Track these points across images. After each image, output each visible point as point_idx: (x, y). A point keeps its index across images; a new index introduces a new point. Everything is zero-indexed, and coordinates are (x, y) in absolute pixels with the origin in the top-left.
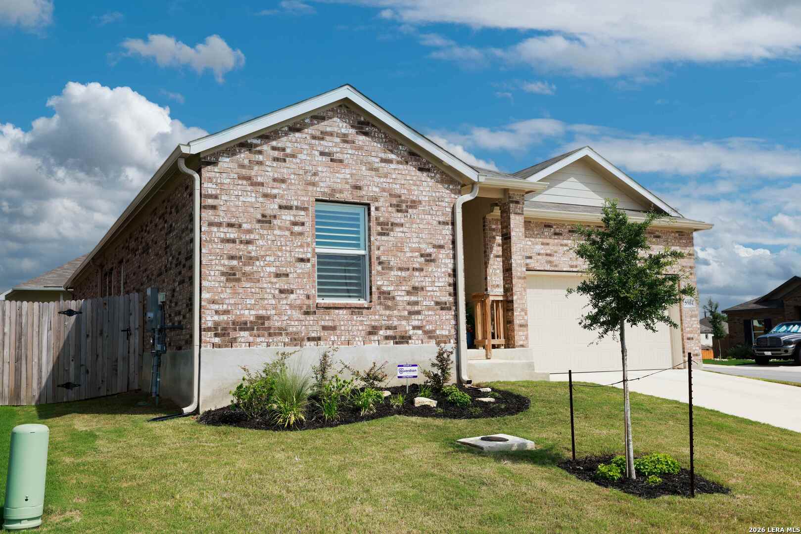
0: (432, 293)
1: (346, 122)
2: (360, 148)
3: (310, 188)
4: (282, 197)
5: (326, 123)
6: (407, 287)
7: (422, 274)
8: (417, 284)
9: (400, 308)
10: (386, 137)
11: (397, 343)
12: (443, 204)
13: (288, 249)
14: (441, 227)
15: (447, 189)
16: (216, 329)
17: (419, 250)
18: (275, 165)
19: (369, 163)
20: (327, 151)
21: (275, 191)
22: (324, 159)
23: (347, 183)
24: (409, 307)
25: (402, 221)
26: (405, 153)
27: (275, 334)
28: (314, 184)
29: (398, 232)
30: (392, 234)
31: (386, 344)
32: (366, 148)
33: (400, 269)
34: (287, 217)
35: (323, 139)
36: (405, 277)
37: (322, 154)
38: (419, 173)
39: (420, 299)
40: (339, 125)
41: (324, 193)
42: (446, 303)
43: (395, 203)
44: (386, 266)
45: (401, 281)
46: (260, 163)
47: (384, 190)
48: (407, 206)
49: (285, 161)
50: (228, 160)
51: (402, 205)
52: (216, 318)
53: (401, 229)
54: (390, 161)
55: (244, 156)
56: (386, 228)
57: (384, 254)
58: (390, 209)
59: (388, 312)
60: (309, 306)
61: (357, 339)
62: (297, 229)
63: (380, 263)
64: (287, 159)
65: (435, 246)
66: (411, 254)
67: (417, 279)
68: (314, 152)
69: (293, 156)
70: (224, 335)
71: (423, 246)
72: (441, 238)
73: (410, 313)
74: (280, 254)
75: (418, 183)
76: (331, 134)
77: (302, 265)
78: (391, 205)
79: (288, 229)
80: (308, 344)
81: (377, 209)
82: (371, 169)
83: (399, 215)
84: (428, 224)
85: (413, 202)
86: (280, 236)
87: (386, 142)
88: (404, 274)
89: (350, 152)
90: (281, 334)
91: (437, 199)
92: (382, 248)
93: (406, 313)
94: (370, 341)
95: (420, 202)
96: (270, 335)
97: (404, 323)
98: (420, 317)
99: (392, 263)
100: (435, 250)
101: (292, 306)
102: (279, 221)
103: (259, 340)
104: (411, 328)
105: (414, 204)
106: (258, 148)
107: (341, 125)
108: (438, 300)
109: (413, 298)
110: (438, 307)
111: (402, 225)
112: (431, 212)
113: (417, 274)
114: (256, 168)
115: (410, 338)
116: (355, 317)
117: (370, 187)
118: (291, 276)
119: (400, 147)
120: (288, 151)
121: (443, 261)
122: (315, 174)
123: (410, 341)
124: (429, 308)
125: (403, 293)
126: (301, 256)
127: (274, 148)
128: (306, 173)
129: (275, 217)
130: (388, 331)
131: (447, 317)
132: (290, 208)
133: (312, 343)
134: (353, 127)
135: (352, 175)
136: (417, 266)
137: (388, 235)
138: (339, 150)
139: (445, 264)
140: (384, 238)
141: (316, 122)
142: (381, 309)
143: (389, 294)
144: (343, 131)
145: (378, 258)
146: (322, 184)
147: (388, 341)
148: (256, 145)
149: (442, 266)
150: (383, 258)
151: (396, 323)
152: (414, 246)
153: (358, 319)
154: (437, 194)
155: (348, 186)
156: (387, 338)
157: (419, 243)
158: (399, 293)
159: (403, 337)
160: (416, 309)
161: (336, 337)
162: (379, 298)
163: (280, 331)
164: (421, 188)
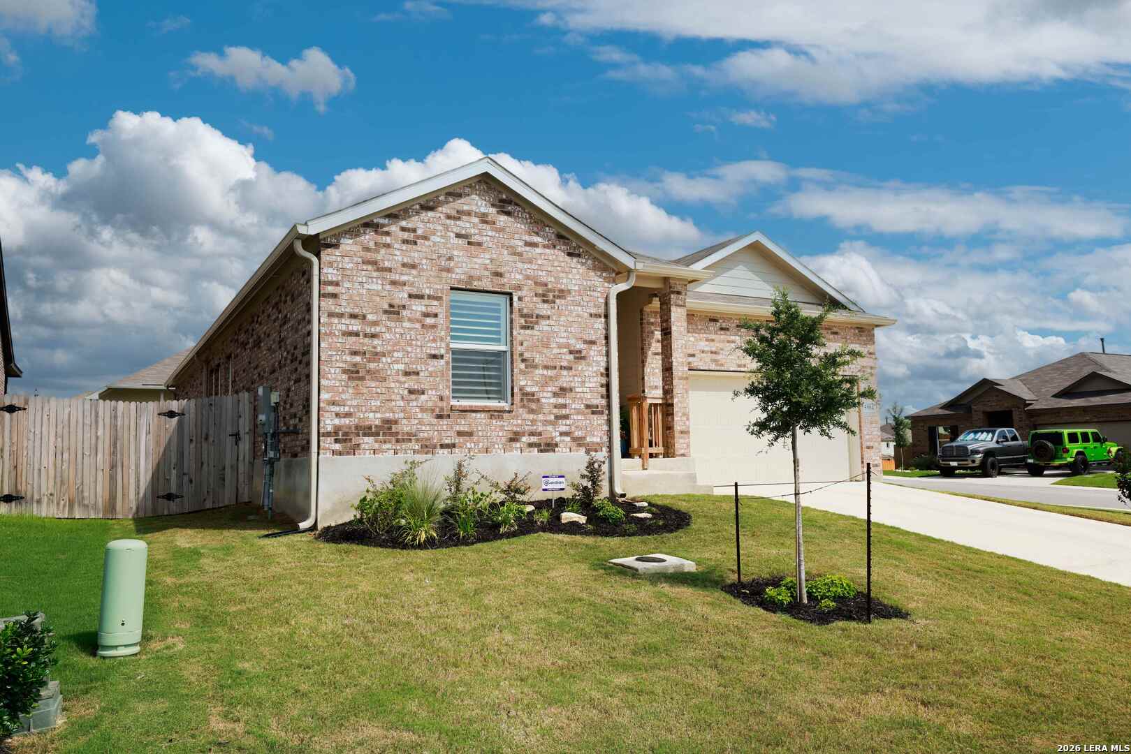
0: (582, 395)
1: (485, 200)
2: (502, 230)
3: (444, 274)
4: (412, 284)
5: (463, 200)
6: (554, 388)
7: (571, 374)
8: (565, 385)
9: (546, 411)
10: (531, 218)
11: (541, 451)
12: (596, 294)
13: (419, 343)
14: (593, 320)
15: (600, 276)
16: (336, 433)
17: (567, 346)
18: (404, 248)
19: (511, 247)
20: (463, 232)
21: (404, 278)
22: (460, 242)
23: (486, 269)
24: (555, 411)
25: (549, 313)
26: (553, 236)
27: (403, 440)
28: (448, 270)
29: (544, 326)
30: (537, 327)
31: (530, 452)
32: (507, 229)
33: (546, 367)
34: (418, 307)
35: (459, 219)
36: (551, 377)
37: (458, 236)
38: (568, 259)
39: (568, 401)
40: (478, 203)
41: (460, 281)
42: (597, 407)
43: (541, 292)
44: (530, 364)
45: (547, 381)
46: (388, 246)
47: (528, 277)
48: (554, 296)
49: (415, 243)
50: (350, 242)
51: (548, 294)
52: (337, 421)
53: (548, 322)
54: (534, 245)
55: (369, 238)
56: (531, 321)
57: (527, 350)
58: (535, 298)
59: (531, 416)
60: (442, 409)
61: (496, 446)
62: (429, 321)
63: (523, 361)
64: (418, 241)
65: (585, 342)
66: (558, 351)
67: (565, 379)
68: (448, 233)
69: (425, 238)
70: (345, 441)
71: (572, 341)
72: (592, 332)
73: (557, 417)
74: (409, 349)
75: (567, 270)
76: (469, 214)
77: (435, 362)
78: (536, 295)
79: (419, 321)
80: (441, 451)
81: (520, 299)
82: (514, 254)
83: (546, 305)
84: (578, 316)
85: (561, 291)
86: (410, 329)
87: (531, 223)
88: (550, 373)
89: (490, 233)
90: (410, 440)
91: (588, 289)
92: (525, 344)
93: (552, 417)
94: (512, 449)
95: (569, 291)
96: (398, 441)
97: (550, 428)
98: (568, 422)
99: (536, 361)
100: (585, 346)
101: (423, 409)
102: (409, 312)
103: (385, 446)
104: (558, 434)
105: (562, 294)
106: (385, 229)
107: (479, 204)
108: (589, 403)
109: (561, 401)
110: (589, 411)
111: (548, 317)
112: (582, 303)
113: (565, 373)
114: (383, 251)
115: (556, 445)
116: (494, 421)
117: (513, 274)
118: (422, 374)
119: (547, 228)
120: (419, 232)
121: (595, 359)
122: (450, 259)
123: (556, 449)
124: (578, 412)
125: (549, 395)
126: (433, 352)
127: (403, 229)
128: (439, 257)
129: (404, 307)
130: (532, 438)
131: (599, 422)
132: (421, 297)
133: (446, 451)
134: (493, 205)
135: (492, 260)
136: (565, 364)
137: (532, 328)
138: (477, 231)
139: (597, 362)
140: (528, 332)
141: (451, 200)
142: (524, 412)
143: (533, 395)
144: (483, 210)
145: (521, 355)
146: (457, 270)
147: (532, 449)
148: (383, 226)
149: (594, 364)
150: (527, 355)
151: (540, 429)
152: (561, 341)
153: (498, 423)
154: (589, 283)
155: (487, 273)
156: (531, 445)
157: (568, 338)
158: (545, 394)
159: (548, 445)
160: (564, 413)
161: (473, 444)
162: (522, 400)
163: (409, 437)
164: (570, 276)
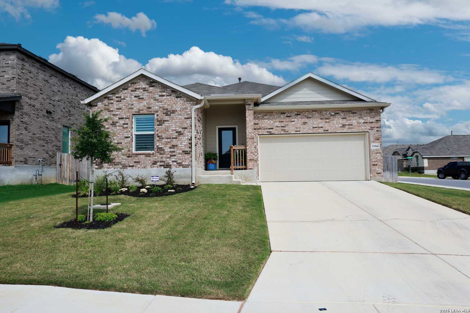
0: (181, 147)
1: (145, 83)
2: (151, 92)
3: (130, 110)
4: (120, 115)
5: (137, 85)
6: (170, 145)
7: (177, 140)
8: (174, 144)
9: (166, 154)
10: (162, 86)
11: (165, 168)
12: (187, 110)
13: (122, 134)
14: (186, 120)
15: (189, 104)
17: (175, 130)
18: (117, 103)
19: (154, 98)
20: (137, 95)
21: (117, 113)
22: (136, 99)
23: (145, 106)
24: (170, 153)
25: (168, 119)
26: (170, 92)
27: (117, 165)
28: (132, 109)
29: (166, 124)
30: (163, 125)
31: (160, 168)
32: (153, 92)
33: (167, 138)
34: (122, 122)
35: (135, 91)
36: (169, 142)
37: (135, 97)
38: (176, 99)
39: (175, 150)
40: (143, 85)
41: (136, 112)
42: (187, 151)
43: (165, 112)
44: (161, 138)
45: (167, 143)
46: (112, 103)
47: (160, 107)
48: (170, 113)
49: (121, 101)
50: (100, 104)
51: (168, 113)
53: (168, 122)
54: (163, 96)
55: (106, 102)
56: (161, 122)
57: (160, 133)
58: (163, 115)
59: (161, 156)
60: (129, 154)
61: (148, 166)
62: (125, 126)
63: (158, 137)
64: (122, 101)
65: (183, 128)
66: (172, 132)
67: (174, 142)
68: (132, 96)
69: (124, 99)
71: (177, 129)
72: (186, 124)
73: (171, 156)
74: (119, 136)
75: (176, 103)
76: (139, 89)
77: (127, 139)
78: (163, 113)
79: (122, 126)
80: (129, 168)
81: (157, 115)
82: (155, 100)
83: (167, 117)
84: (180, 119)
86: (119, 129)
87: (161, 88)
88: (168, 140)
89: (146, 94)
90: (119, 165)
91: (184, 109)
92: (159, 131)
93: (169, 156)
94: (154, 167)
95: (176, 110)
97: (168, 160)
98: (175, 157)
99: (163, 136)
100: (183, 130)
101: (123, 155)
102: (119, 124)
103: (111, 166)
104: (171, 162)
105: (174, 112)
106: (111, 98)
107: (143, 84)
108: (184, 150)
109: (172, 150)
110: (184, 153)
111: (168, 121)
112: (182, 114)
113: (174, 140)
114: (110, 105)
115: (171, 165)
116: (147, 158)
117: (155, 107)
118: (123, 143)
119: (168, 89)
120: (122, 97)
121: (187, 134)
122: (132, 105)
123: (171, 167)
124: (179, 154)
125: (168, 148)
126: (126, 136)
127: (117, 97)
128: (129, 105)
129: (117, 122)
130: (161, 163)
131: (188, 157)
132: (123, 118)
133: (130, 168)
134: (148, 85)
135: (147, 103)
136: (175, 137)
137: (162, 125)
138: (142, 94)
139: (188, 135)
140: (160, 126)
141: (133, 85)
142: (159, 154)
143: (162, 148)
144: (144, 87)
145: (157, 135)
146: (135, 108)
147: (161, 167)
148: (111, 97)
149: (186, 136)
150: (160, 135)
151: (164, 160)
152: (173, 129)
153: (149, 158)
154: (184, 106)
155: (145, 108)
156: (161, 166)
158: (166, 148)
159: (167, 165)
160: (174, 154)
161: (140, 166)
162: (158, 150)
163: (119, 163)
164: (177, 105)
